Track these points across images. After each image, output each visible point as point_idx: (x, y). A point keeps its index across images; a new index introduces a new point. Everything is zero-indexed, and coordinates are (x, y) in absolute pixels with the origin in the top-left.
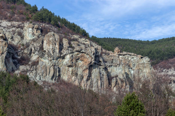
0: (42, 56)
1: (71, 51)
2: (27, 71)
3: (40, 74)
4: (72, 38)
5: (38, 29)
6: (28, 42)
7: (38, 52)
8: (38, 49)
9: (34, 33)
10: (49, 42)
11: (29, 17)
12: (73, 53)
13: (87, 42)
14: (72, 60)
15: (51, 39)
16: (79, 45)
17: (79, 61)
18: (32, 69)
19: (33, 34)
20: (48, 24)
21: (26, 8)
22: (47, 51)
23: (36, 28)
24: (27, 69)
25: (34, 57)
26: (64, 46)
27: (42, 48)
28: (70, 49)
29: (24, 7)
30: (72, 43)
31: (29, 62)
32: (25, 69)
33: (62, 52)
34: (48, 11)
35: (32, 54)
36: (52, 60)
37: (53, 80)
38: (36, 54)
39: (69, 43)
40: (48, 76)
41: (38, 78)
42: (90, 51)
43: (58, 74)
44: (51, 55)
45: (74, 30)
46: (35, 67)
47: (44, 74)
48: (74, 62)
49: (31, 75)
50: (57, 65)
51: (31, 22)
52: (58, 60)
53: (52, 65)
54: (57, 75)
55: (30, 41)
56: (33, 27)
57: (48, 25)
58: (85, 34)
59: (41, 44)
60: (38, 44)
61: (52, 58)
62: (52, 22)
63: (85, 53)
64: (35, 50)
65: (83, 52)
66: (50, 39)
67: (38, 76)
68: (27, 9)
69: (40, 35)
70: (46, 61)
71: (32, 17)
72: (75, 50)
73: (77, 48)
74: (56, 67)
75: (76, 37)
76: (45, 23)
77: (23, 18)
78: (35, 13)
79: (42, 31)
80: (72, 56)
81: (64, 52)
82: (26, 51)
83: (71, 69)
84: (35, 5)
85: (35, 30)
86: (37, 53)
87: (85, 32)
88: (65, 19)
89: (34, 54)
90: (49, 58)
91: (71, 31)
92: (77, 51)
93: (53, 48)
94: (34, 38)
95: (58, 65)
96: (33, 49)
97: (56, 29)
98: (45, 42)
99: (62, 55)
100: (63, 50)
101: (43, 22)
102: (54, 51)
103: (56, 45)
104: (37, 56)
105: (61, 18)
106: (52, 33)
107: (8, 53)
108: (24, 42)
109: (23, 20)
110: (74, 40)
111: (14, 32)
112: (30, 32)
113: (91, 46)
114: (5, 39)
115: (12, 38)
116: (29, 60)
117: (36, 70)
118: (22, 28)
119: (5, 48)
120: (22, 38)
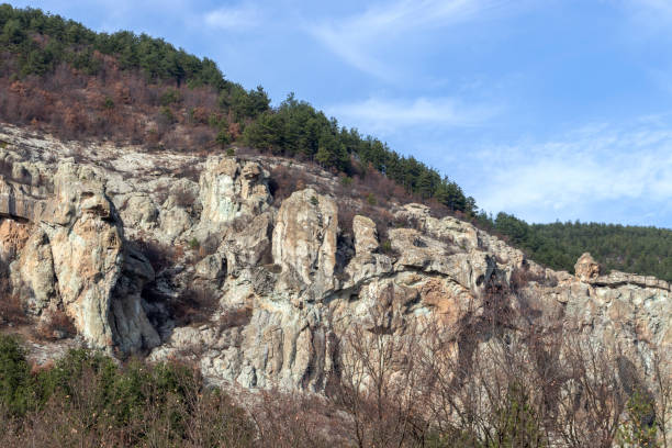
0: (265, 288)
1: (384, 265)
2: (202, 349)
3: (256, 363)
4: (396, 216)
5: (255, 179)
6: (214, 230)
7: (252, 270)
8: (253, 261)
9: (239, 196)
10: (293, 231)
11: (228, 136)
12: (392, 274)
13: (463, 235)
14: (390, 304)
15: (302, 217)
16: (419, 243)
17: (420, 311)
18: (221, 342)
19: (238, 201)
20: (302, 161)
21: (220, 99)
22: (285, 268)
23: (247, 177)
24: (202, 341)
25: (235, 294)
26: (358, 248)
27: (266, 255)
28: (379, 257)
29: (215, 96)
30: (392, 233)
31: (212, 313)
32: (195, 341)
33: (348, 270)
34: (312, 113)
35: (229, 281)
36: (307, 307)
37: (310, 386)
38: (241, 279)
39: (380, 236)
40: (286, 371)
41: (244, 379)
42: (466, 267)
43: (328, 361)
44: (302, 282)
45: (413, 185)
46: (234, 331)
47: (272, 364)
48: (395, 313)
49: (215, 368)
50: (326, 323)
51: (231, 153)
52: (332, 303)
53: (303, 324)
54: (327, 368)
55: (224, 228)
56: (238, 173)
57: (301, 167)
58: (456, 203)
59: (264, 237)
60: (251, 239)
61: (305, 297)
62: (322, 153)
63: (445, 276)
64: (240, 265)
65: (434, 273)
66: (299, 219)
67: (246, 370)
68: (225, 104)
69: (266, 205)
70: (280, 310)
71: (240, 132)
72: (402, 261)
73: (412, 256)
74: (320, 334)
75: (414, 211)
76: (292, 156)
77: (207, 138)
78: (254, 117)
79: (273, 188)
80: (390, 288)
81: (357, 270)
82: (202, 269)
84: (260, 89)
85: (246, 183)
86: (245, 274)
87: (459, 194)
88: (377, 142)
89: (235, 282)
90: (295, 296)
91: (400, 190)
92: (409, 268)
93: (310, 256)
94: (238, 214)
95: (331, 327)
96: (231, 258)
97: (333, 182)
98: (279, 229)
99: (347, 285)
100: (353, 262)
101: (282, 153)
102: (313, 268)
103: (321, 241)
104: (246, 290)
105: (364, 138)
106: (309, 192)
107: (125, 273)
108: (201, 232)
109: (206, 146)
110: (402, 223)
111: (162, 193)
112: (223, 193)
113: (482, 247)
114: (112, 218)
115: (154, 216)
116: (213, 304)
117: (237, 345)
118: (195, 175)
119: (112, 256)
120: (195, 215)
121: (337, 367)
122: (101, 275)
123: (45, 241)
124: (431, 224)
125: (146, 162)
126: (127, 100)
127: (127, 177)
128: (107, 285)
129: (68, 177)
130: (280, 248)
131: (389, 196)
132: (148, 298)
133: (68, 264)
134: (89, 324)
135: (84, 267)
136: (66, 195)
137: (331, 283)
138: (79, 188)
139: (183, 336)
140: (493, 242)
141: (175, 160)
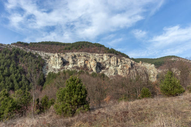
0: (110, 66)
2: (104, 72)
5: (108, 56)
10: (112, 60)
12: (122, 64)
13: (128, 60)
17: (125, 67)
18: (106, 71)
19: (107, 58)
25: (107, 67)
26: (119, 62)
27: (110, 63)
28: (121, 62)
36: (114, 67)
39: (121, 60)
45: (123, 55)
47: (111, 73)
48: (122, 68)
49: (106, 74)
50: (116, 69)
51: (106, 53)
52: (116, 67)
53: (114, 69)
58: (127, 57)
60: (108, 61)
62: (115, 53)
65: (126, 64)
67: (109, 74)
68: (105, 49)
69: (110, 58)
70: (112, 68)
73: (124, 62)
78: (108, 50)
79: (110, 56)
81: (119, 64)
82: (104, 64)
83: (121, 70)
86: (108, 65)
96: (107, 63)
97: (116, 56)
98: (111, 60)
103: (115, 61)
104: (108, 66)
106: (114, 57)
107: (97, 65)
108: (104, 61)
109: (104, 53)
110: (123, 59)
111: (100, 58)
112: (105, 57)
113: (130, 61)
114: (96, 60)
115: (99, 60)
116: (105, 68)
117: (108, 71)
118: (103, 56)
119: (96, 64)
120: (103, 59)
121: (117, 73)
122: (95, 65)
123: (90, 62)
124: (125, 59)
125: (98, 55)
126: (96, 49)
127: (97, 56)
128: (95, 66)
129: (91, 56)
130: (111, 62)
131: (121, 57)
132: (99, 67)
133: (92, 65)
134: (94, 70)
135: (93, 65)
136: (91, 58)
137: (116, 65)
138: (92, 57)
139: (103, 71)
140: (131, 60)
141: (101, 54)
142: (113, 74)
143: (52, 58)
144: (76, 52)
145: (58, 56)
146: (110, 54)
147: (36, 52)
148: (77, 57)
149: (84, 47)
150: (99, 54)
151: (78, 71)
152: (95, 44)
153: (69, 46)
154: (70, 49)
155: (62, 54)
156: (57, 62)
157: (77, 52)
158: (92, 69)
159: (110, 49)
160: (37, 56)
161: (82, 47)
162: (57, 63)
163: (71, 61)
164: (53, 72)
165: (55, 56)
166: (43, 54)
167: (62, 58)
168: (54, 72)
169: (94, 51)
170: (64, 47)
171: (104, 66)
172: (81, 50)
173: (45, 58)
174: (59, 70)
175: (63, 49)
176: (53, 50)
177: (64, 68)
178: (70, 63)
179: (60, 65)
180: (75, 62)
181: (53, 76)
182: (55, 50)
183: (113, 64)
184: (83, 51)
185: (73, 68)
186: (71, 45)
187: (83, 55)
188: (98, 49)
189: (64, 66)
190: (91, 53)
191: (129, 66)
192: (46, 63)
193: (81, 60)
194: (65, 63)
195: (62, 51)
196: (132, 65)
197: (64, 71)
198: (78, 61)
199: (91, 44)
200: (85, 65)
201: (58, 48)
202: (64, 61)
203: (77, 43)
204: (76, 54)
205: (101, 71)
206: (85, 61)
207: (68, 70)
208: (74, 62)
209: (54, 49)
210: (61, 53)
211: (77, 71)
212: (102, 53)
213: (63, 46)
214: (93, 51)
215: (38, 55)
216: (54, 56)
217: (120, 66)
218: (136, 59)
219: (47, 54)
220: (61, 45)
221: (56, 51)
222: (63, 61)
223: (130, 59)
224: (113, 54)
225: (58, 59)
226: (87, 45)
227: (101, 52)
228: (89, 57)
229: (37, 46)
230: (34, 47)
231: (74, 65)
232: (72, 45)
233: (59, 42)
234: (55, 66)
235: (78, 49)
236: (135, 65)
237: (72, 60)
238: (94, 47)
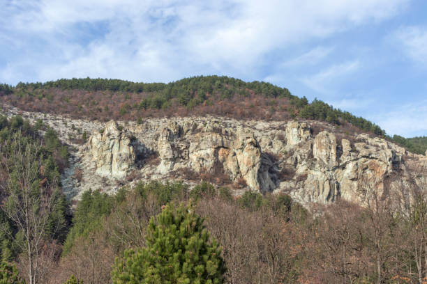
0: (311, 167)
1: (354, 156)
2: (290, 190)
3: (310, 193)
4: (357, 138)
5: (305, 129)
6: (292, 147)
7: (306, 161)
8: (306, 158)
10: (320, 145)
11: (294, 114)
12: (357, 159)
13: (382, 144)
14: (357, 170)
16: (366, 148)
17: (368, 172)
18: (297, 186)
19: (299, 136)
21: (291, 101)
22: (318, 159)
23: (302, 128)
24: (291, 187)
25: (301, 169)
26: (344, 151)
27: (311, 155)
28: (352, 154)
29: (288, 101)
30: (356, 145)
31: (293, 176)
32: (288, 187)
33: (341, 159)
34: (323, 104)
35: (298, 165)
36: (327, 172)
37: (330, 201)
38: (303, 164)
39: (352, 146)
40: (321, 195)
41: (306, 199)
42: (384, 155)
43: (336, 191)
44: (324, 164)
45: (362, 127)
46: (301, 182)
47: (316, 193)
48: (359, 173)
49: (295, 196)
50: (334, 178)
51: (296, 120)
52: (336, 171)
53: (326, 179)
54: (336, 194)
55: (295, 147)
56: (299, 127)
57: (321, 123)
58: (378, 133)
59: (310, 149)
60: (305, 150)
61: (326, 169)
62: (328, 118)
63: (377, 159)
64: (302, 159)
65: (373, 158)
66: (322, 141)
67: (306, 197)
68: (293, 103)
69: (310, 138)
70: (317, 174)
71: (298, 113)
72: (360, 154)
73: (364, 152)
74: (332, 182)
75: (363, 136)
76: (317, 120)
77: (287, 116)
78: (303, 107)
79: (312, 131)
80: (357, 164)
81: (344, 159)
82: (289, 161)
83: (355, 183)
84: (304, 97)
85: (302, 131)
86: (304, 162)
87: (379, 129)
89: (301, 165)
90: (322, 169)
91: (357, 129)
92: (363, 157)
93: (327, 155)
94: (300, 141)
95: (336, 179)
96: (299, 157)
97: (333, 128)
98: (315, 146)
99: (341, 164)
100: (342, 156)
101: (314, 119)
102: (328, 159)
103: (330, 149)
104: (305, 168)
105: (343, 111)
106: (325, 132)
107: (262, 164)
108: (287, 148)
109: (287, 119)
110: (360, 141)
111: (273, 136)
112: (294, 135)
113: (389, 147)
114: (257, 146)
115: (271, 144)
116: (293, 173)
117: (303, 187)
118: (284, 129)
119: (258, 159)
120: (285, 143)
121: (339, 194)
122: (254, 166)
123: (235, 154)
124: (370, 140)
125: (267, 125)
126: (258, 104)
127: (260, 131)
128: (256, 169)
129: (241, 132)
130: (316, 152)
131: (353, 131)
132: (271, 172)
133: (243, 162)
134: (251, 182)
135: (248, 163)
136: (240, 139)
137: (335, 164)
138: (245, 136)
139: (283, 185)
140: (393, 146)
141: (276, 124)
142: (322, 198)
143: (94, 140)
144: (183, 116)
145: (116, 133)
146: (313, 123)
147: (41, 116)
148: (188, 136)
149: (212, 99)
150: (268, 121)
151: (191, 188)
152: (255, 85)
153: (157, 96)
154: (163, 107)
155: (130, 123)
156: (116, 154)
157: (186, 115)
158: (245, 178)
159: (310, 101)
160: (44, 133)
161: (204, 98)
162: (114, 159)
163: (164, 149)
164: (99, 190)
165: (106, 132)
166: (63, 126)
167: (133, 140)
168: (105, 190)
169: (250, 114)
170: (138, 99)
171: (287, 167)
172: (202, 108)
173: (71, 140)
174: (120, 183)
175: (136, 106)
176: (100, 110)
177: (140, 177)
178: (161, 157)
179: (125, 166)
180: (181, 152)
181: (100, 206)
182: (107, 109)
183: (325, 161)
184: (211, 113)
185: (173, 174)
186: (166, 91)
187: (209, 127)
188: (267, 104)
189: (139, 168)
190: (238, 120)
191: (386, 167)
192: (73, 157)
193: (203, 146)
194: (143, 157)
195: (133, 113)
196: (395, 163)
197: (141, 185)
198: (191, 149)
199: (240, 84)
200: (218, 165)
201: (119, 101)
202: (140, 148)
203: (185, 82)
204: (183, 122)
205: (278, 187)
206: (218, 148)
207: (156, 185)
208: (178, 155)
209: (103, 108)
210: (129, 119)
211: (187, 186)
212: (279, 120)
213: (135, 95)
214: (247, 111)
215: (45, 127)
216: (102, 132)
217: (350, 166)
218: (409, 139)
219: (77, 123)
220: (128, 90)
221: (110, 114)
222: (136, 151)
223: (388, 139)
224: (323, 120)
225: (117, 141)
226: (226, 88)
227: (277, 113)
228: (232, 134)
229: (44, 96)
230: (31, 100)
231: (178, 165)
232: (170, 91)
233: (123, 81)
234: (108, 167)
235: (190, 104)
236: (409, 162)
237: (169, 145)
238: (248, 96)
